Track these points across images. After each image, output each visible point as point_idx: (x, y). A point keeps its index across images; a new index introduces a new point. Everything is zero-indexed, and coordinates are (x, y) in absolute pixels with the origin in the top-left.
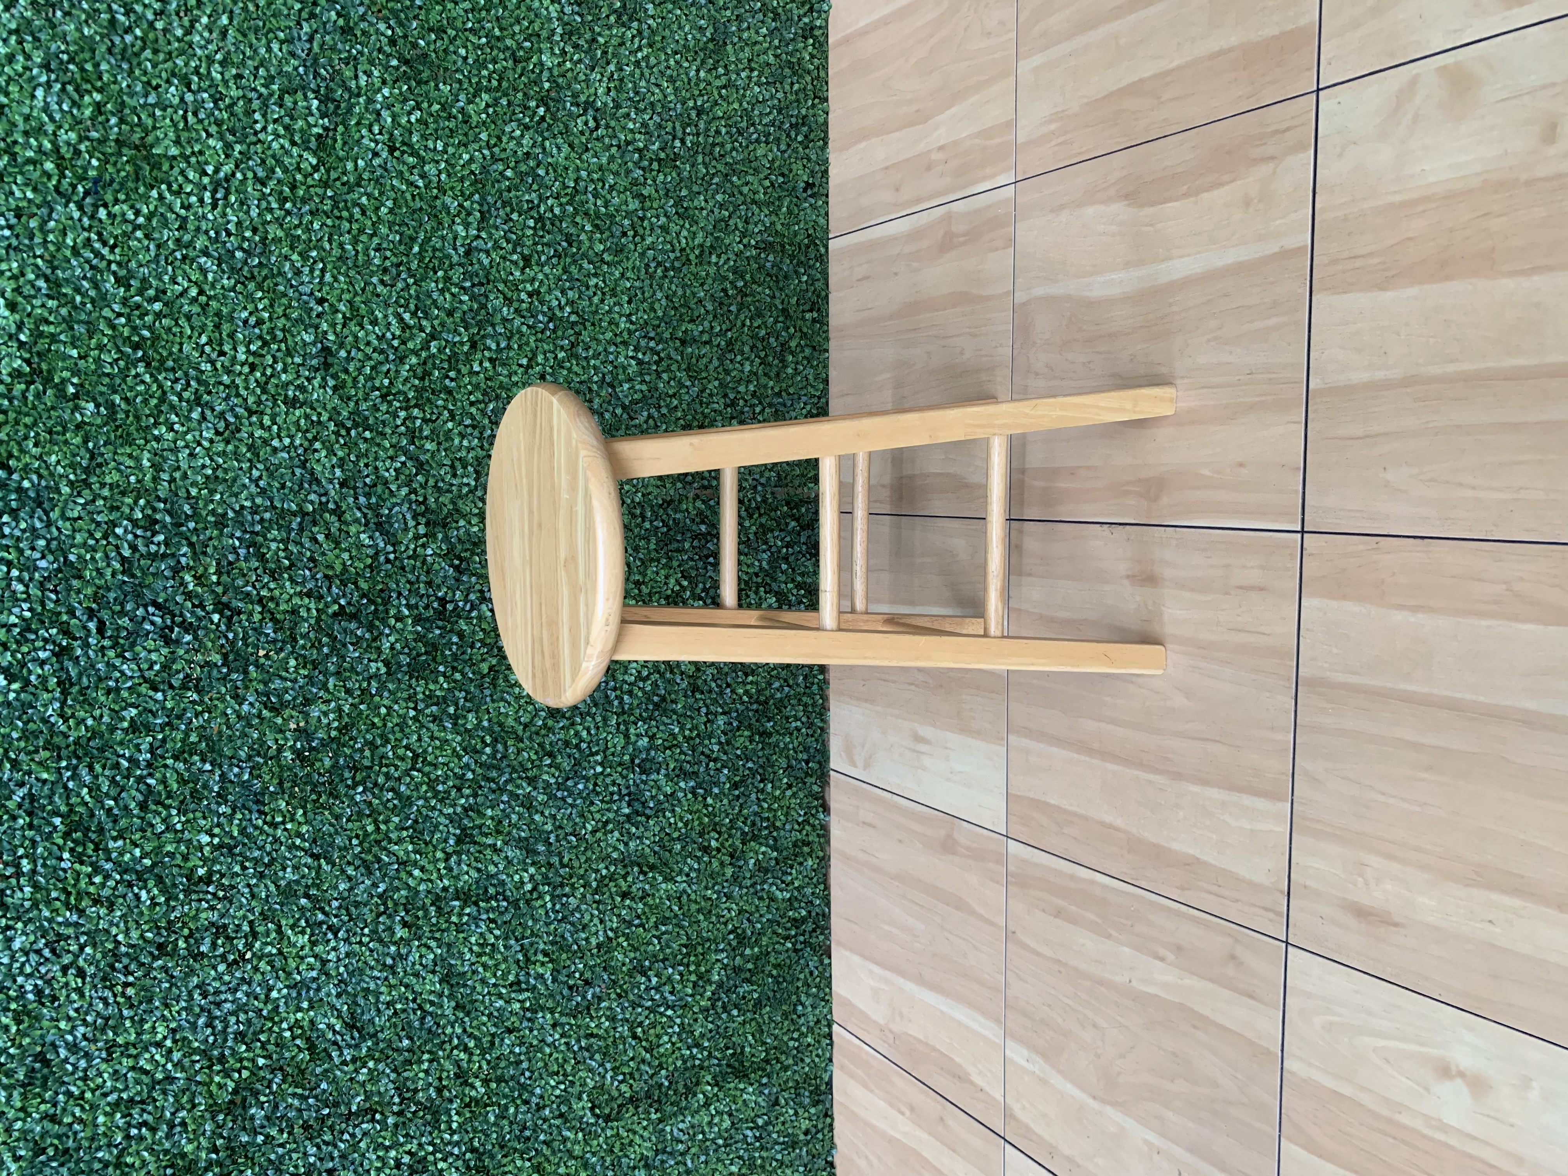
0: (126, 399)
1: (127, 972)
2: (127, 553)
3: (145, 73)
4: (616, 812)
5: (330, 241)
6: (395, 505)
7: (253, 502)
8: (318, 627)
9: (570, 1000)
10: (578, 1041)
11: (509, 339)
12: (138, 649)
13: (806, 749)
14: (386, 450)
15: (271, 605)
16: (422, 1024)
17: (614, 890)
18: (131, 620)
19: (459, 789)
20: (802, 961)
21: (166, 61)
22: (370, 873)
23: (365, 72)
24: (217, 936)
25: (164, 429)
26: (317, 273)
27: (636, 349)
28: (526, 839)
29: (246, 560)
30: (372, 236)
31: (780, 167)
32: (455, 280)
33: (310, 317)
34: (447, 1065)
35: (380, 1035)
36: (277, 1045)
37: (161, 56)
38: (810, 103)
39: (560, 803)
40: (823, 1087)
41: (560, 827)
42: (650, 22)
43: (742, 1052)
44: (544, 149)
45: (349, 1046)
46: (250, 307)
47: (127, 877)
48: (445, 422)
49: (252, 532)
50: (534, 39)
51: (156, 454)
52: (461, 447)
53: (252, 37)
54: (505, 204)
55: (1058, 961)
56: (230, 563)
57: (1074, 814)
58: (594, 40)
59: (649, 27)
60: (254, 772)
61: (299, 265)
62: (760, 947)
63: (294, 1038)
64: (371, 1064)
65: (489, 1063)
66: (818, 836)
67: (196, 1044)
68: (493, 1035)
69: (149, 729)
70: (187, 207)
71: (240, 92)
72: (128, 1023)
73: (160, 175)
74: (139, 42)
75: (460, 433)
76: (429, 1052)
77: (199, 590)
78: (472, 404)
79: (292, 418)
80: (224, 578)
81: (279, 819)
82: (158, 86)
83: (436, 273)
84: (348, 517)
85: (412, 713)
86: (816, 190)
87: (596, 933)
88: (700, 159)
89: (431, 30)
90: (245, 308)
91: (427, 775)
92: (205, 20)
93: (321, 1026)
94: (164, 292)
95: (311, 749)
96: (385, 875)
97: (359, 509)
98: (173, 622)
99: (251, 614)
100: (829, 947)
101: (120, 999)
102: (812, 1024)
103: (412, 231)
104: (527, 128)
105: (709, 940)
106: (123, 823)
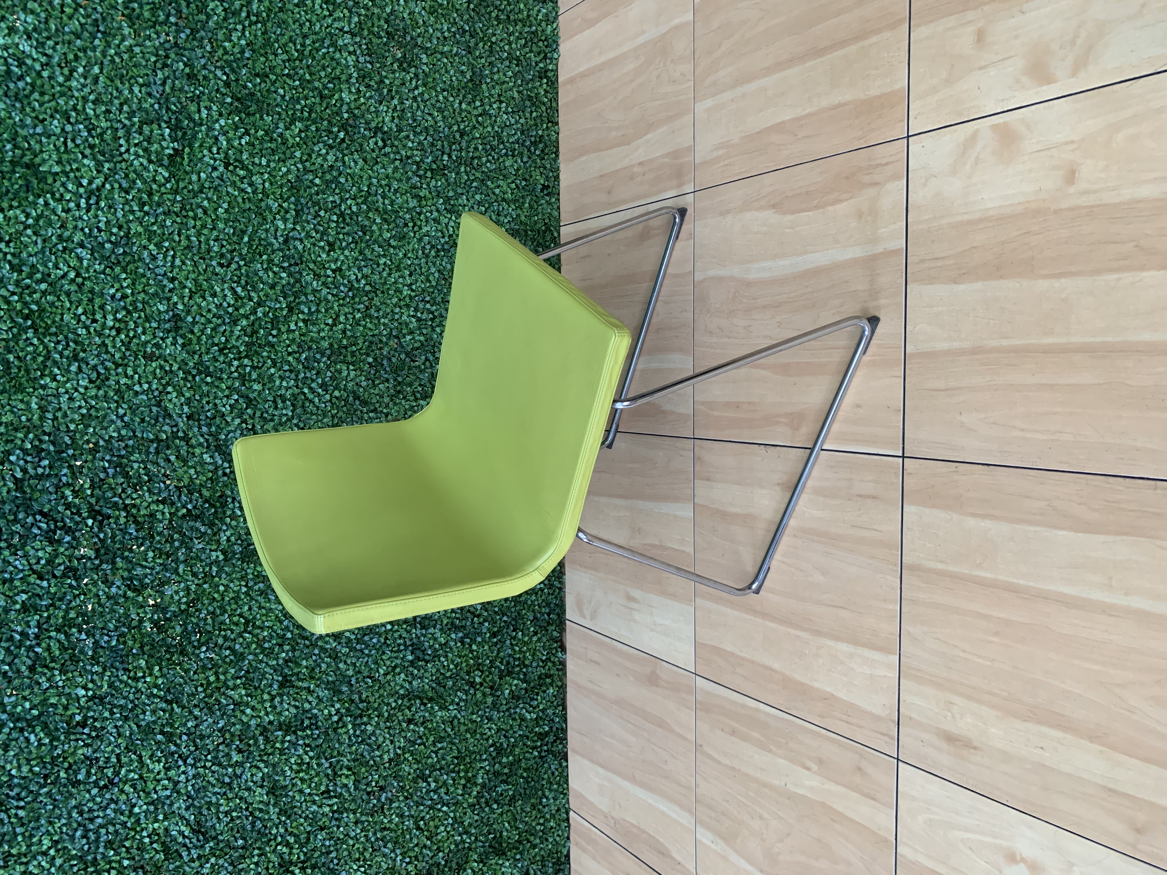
0: (18, 358)
1: (19, 798)
2: (19, 475)
3: (34, 110)
4: (402, 659)
5: (179, 235)
6: (229, 432)
7: (119, 433)
8: (170, 527)
9: (368, 803)
10: (375, 834)
11: (318, 305)
12: (28, 548)
13: (548, 604)
14: (223, 391)
15: (134, 511)
16: (253, 827)
17: (401, 718)
18: (22, 526)
19: (281, 645)
20: (546, 765)
21: (50, 101)
22: (212, 712)
23: (206, 108)
24: (91, 766)
25: (48, 380)
26: (169, 258)
27: (416, 310)
28: (333, 682)
29: (114, 477)
30: (212, 229)
31: (523, 174)
32: (276, 261)
33: (163, 292)
34: (273, 858)
35: (220, 838)
36: (138, 849)
37: (47, 98)
38: (545, 126)
39: (359, 654)
40: (563, 859)
41: (359, 672)
42: (424, 67)
43: (501, 836)
44: (344, 163)
45: (196, 847)
46: (117, 286)
47: (19, 725)
48: (269, 369)
49: (118, 456)
50: (336, 82)
51: (42, 399)
52: (280, 388)
53: (118, 82)
54: (315, 204)
55: (733, 769)
56: (102, 480)
57: (743, 658)
58: (382, 82)
59: (424, 72)
60: (122, 640)
61: (154, 253)
62: (514, 756)
63: (152, 843)
64: (213, 860)
65: (305, 854)
66: (558, 670)
67: (74, 852)
68: (309, 833)
69: (37, 609)
70: (68, 211)
71: (109, 124)
72: (20, 838)
73: (47, 188)
74: (29, 87)
75: (280, 377)
76: (259, 848)
77: (77, 501)
78: (289, 354)
79: (149, 369)
80: (97, 491)
81: (141, 674)
82: (45, 120)
83: (261, 256)
84: (193, 441)
85: (244, 589)
86: (550, 190)
87: (388, 751)
88: (462, 169)
89: (257, 75)
90: (113, 286)
91: (257, 636)
92: (81, 70)
93: (173, 833)
94: (49, 275)
95: (166, 619)
96: (224, 713)
97: (202, 436)
98: (56, 526)
99: (118, 518)
100: (567, 753)
101: (13, 820)
102: (554, 812)
103: (242, 226)
104: (331, 147)
105: (474, 752)
106: (16, 682)
